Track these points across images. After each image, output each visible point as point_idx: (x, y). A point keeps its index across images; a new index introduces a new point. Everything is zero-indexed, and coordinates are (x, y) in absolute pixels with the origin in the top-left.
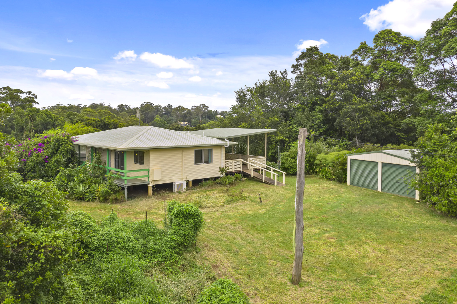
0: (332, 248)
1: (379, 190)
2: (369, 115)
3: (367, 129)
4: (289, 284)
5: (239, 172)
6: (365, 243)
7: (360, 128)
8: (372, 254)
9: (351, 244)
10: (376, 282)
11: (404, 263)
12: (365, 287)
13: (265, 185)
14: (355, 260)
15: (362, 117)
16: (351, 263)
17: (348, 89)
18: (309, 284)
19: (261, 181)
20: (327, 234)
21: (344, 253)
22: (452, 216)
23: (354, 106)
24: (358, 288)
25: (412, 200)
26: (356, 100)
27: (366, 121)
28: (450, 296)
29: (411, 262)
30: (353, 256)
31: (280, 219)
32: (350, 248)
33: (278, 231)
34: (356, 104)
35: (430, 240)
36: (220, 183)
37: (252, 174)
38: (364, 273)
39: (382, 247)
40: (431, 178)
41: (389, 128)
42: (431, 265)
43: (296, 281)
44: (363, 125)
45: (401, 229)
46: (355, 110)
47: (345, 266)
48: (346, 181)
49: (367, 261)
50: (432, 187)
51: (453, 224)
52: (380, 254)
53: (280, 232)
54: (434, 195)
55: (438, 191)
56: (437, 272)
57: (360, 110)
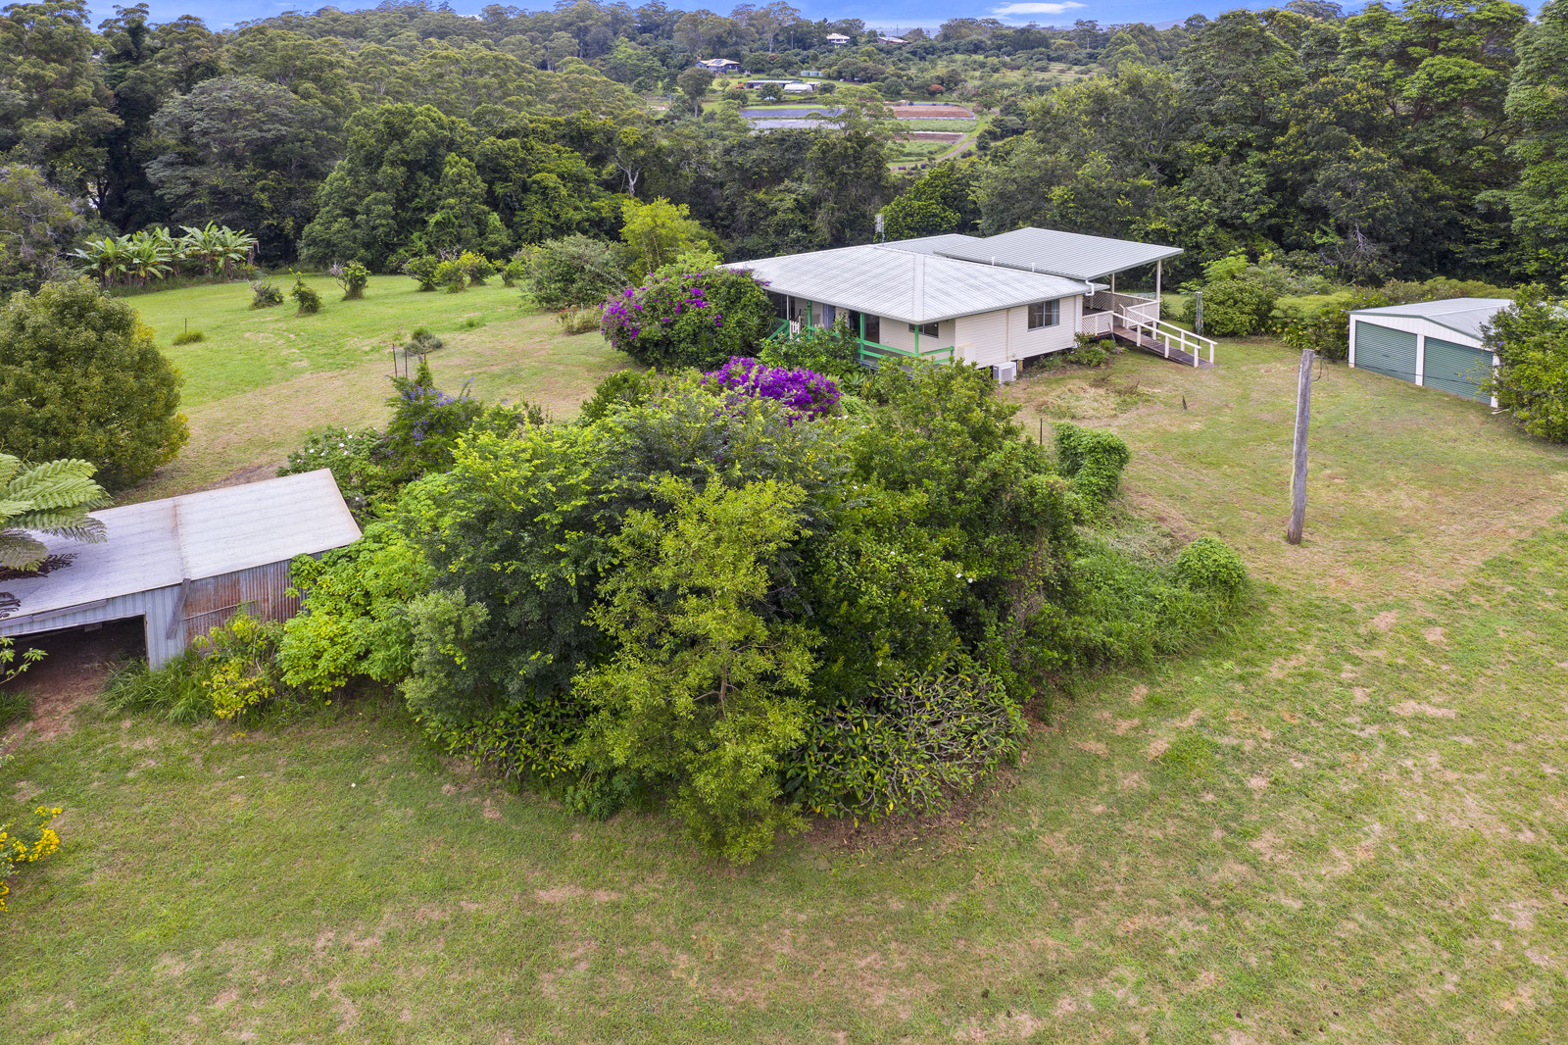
0: (1340, 494)
1: (1419, 381)
2: (1391, 187)
3: (1387, 218)
4: (1284, 543)
5: (1108, 336)
6: (1396, 486)
7: (1370, 215)
8: (1407, 504)
9: (1371, 487)
10: (1416, 542)
11: (1459, 517)
12: (1399, 547)
13: (1172, 364)
14: (1381, 513)
15: (1372, 191)
16: (1376, 516)
17: (1336, 124)
18: (1315, 544)
19: (1161, 356)
20: (1328, 471)
21: (1362, 502)
22: (1554, 443)
23: (1353, 167)
24: (1389, 549)
25: (1485, 408)
26: (1357, 150)
27: (1383, 200)
28: (1524, 561)
29: (1471, 516)
30: (1378, 506)
31: (1235, 443)
32: (1372, 494)
33: (1239, 465)
34: (1357, 161)
35: (1507, 483)
36: (1078, 362)
37: (1139, 339)
38: (1396, 531)
39: (1425, 493)
40: (1519, 380)
41: (1444, 208)
42: (1504, 521)
43: (1295, 539)
44: (1376, 210)
45: (1458, 463)
46: (1356, 176)
47: (1365, 520)
48: (1344, 357)
49: (1400, 514)
50: (1519, 395)
51: (1556, 456)
52: (1420, 504)
53: (1244, 466)
54: (1523, 406)
55: (1530, 402)
56: (1512, 531)
57: (1369, 177)
